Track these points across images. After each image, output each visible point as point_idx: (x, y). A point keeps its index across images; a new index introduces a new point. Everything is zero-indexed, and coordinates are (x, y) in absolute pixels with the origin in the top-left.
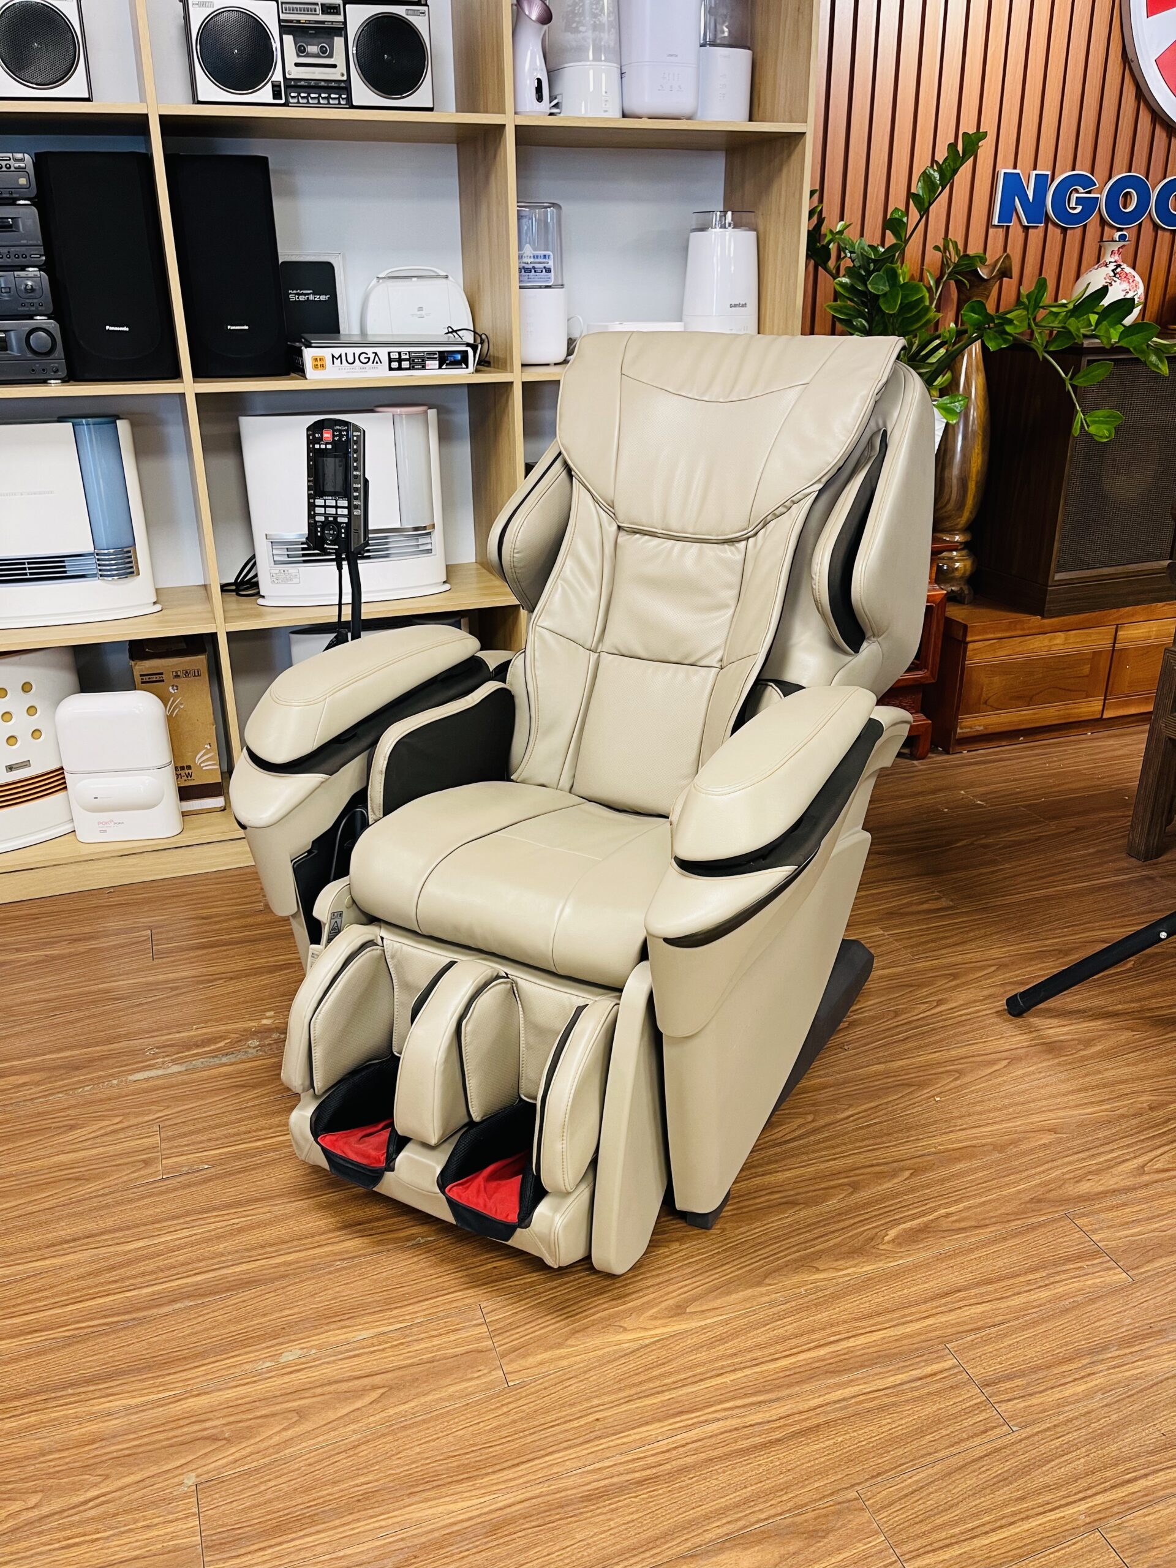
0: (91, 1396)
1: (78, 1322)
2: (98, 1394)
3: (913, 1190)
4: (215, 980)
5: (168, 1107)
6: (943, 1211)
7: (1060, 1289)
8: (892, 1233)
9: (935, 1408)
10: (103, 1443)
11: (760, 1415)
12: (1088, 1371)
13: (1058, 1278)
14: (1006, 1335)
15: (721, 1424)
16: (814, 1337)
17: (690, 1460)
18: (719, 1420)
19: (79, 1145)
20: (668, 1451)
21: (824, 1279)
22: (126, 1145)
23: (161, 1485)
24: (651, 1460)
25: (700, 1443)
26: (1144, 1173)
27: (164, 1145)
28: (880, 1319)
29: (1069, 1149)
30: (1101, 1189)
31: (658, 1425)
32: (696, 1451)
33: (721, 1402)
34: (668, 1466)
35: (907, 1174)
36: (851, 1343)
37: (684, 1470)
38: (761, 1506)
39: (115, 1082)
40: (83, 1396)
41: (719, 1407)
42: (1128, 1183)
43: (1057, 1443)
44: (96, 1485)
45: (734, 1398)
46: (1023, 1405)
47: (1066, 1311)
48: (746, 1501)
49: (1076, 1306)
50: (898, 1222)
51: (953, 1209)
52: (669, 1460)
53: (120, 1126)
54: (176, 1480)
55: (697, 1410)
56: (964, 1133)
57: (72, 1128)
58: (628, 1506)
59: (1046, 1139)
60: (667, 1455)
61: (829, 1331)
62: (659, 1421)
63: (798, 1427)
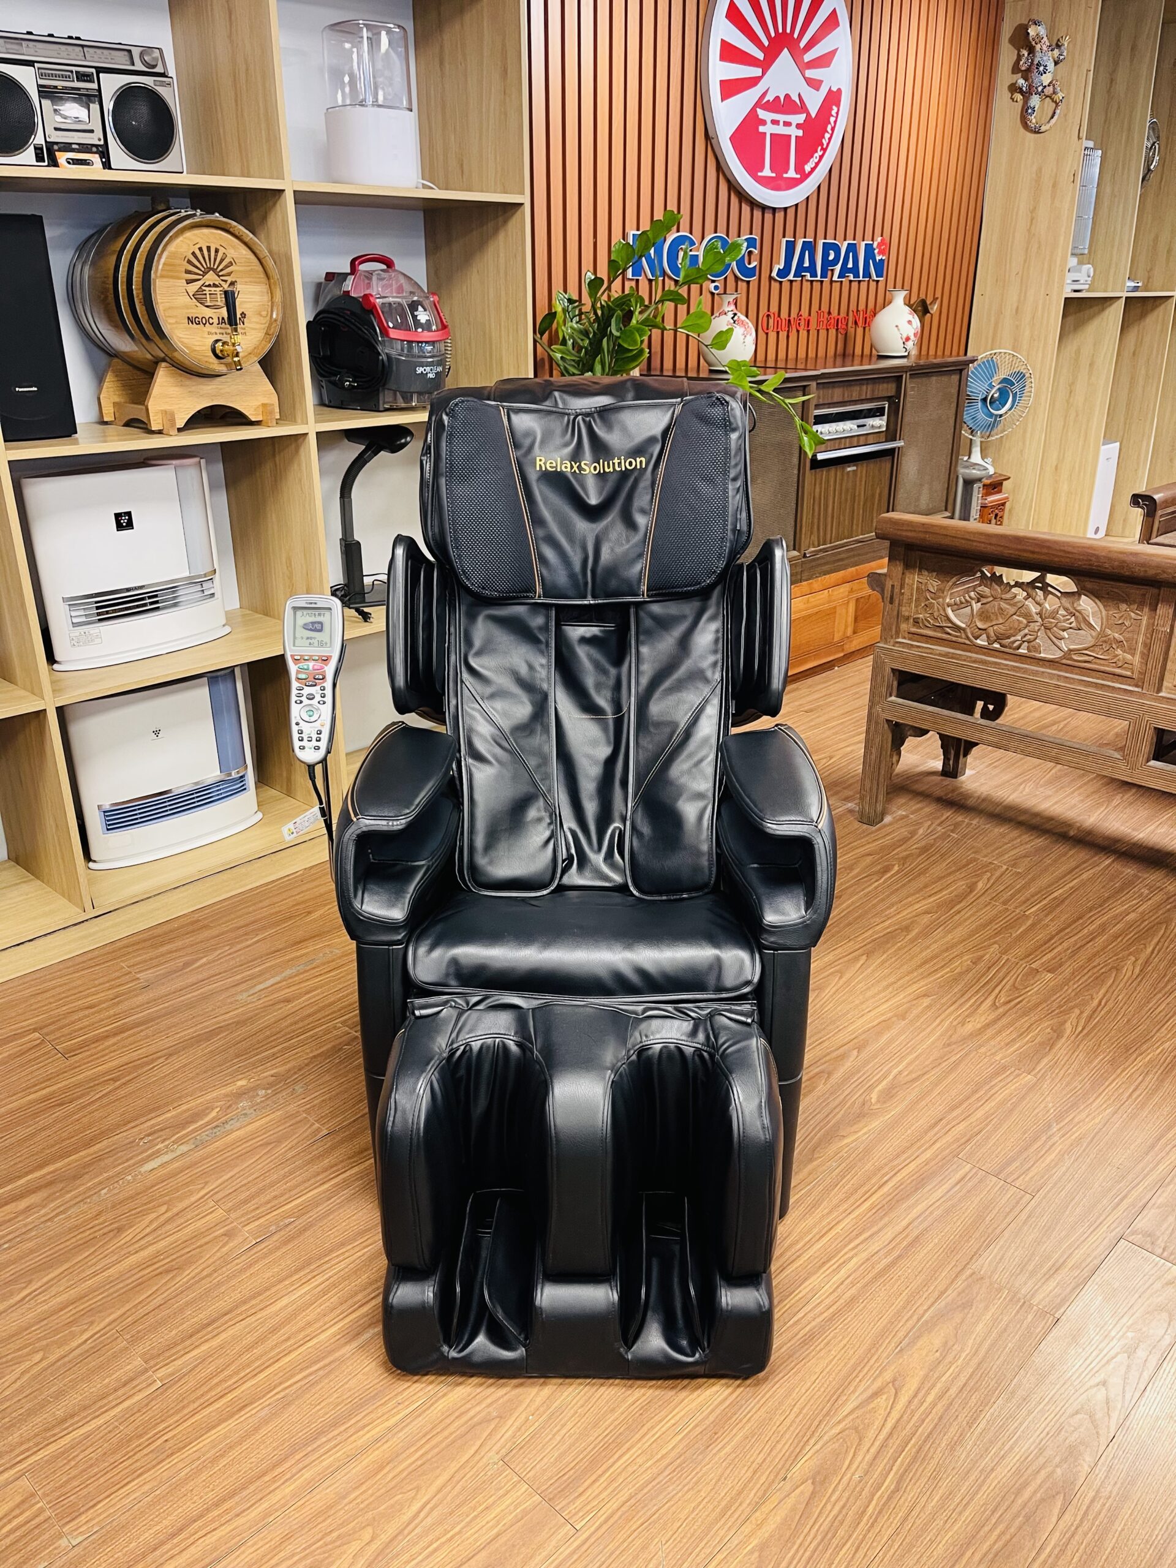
0: (345, 1436)
1: (281, 1384)
2: (352, 1431)
3: (866, 1062)
4: (153, 1061)
5: (206, 1183)
6: (895, 1071)
7: (999, 1098)
8: (874, 1096)
9: (978, 1199)
10: (391, 1465)
11: (876, 1244)
12: (1050, 1143)
13: (993, 1091)
14: (988, 1138)
15: (855, 1260)
16: (873, 1181)
17: (853, 1291)
18: (852, 1257)
19: (142, 1242)
20: (834, 1291)
21: (853, 1142)
22: (192, 1227)
23: (471, 1473)
24: (827, 1302)
25: (850, 1279)
26: (997, 1008)
27: (233, 1216)
28: (905, 1156)
29: (944, 1004)
30: (979, 1026)
31: (815, 1277)
32: (853, 1284)
33: (846, 1246)
34: (842, 1301)
35: (855, 1052)
36: (899, 1177)
37: (853, 1300)
38: (920, 1302)
39: (129, 1178)
40: (339, 1438)
41: (846, 1250)
42: (992, 1017)
43: (1063, 1193)
44: (413, 1498)
45: (851, 1241)
46: (1027, 1178)
47: (1011, 1111)
48: (908, 1302)
49: (1015, 1106)
50: (871, 1088)
51: (900, 1068)
52: (839, 1297)
53: (169, 1214)
54: (481, 1464)
55: (833, 1257)
56: (872, 1014)
57: (120, 1230)
58: (834, 1337)
59: (926, 1001)
60: (836, 1294)
61: (879, 1175)
62: (814, 1273)
63: (905, 1243)
